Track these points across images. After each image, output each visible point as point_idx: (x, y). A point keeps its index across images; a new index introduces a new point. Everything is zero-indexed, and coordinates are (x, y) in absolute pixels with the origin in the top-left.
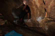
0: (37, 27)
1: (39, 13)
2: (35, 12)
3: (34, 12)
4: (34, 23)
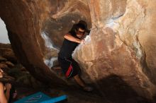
0: (110, 50)
1: (111, 7)
2: (101, 8)
3: (99, 9)
4: (100, 39)
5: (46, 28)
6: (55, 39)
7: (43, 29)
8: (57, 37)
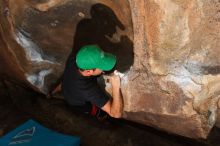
2: (162, 30)
4: (148, 92)
5: (24, 24)
6: (45, 42)
7: (18, 27)
8: (48, 38)
